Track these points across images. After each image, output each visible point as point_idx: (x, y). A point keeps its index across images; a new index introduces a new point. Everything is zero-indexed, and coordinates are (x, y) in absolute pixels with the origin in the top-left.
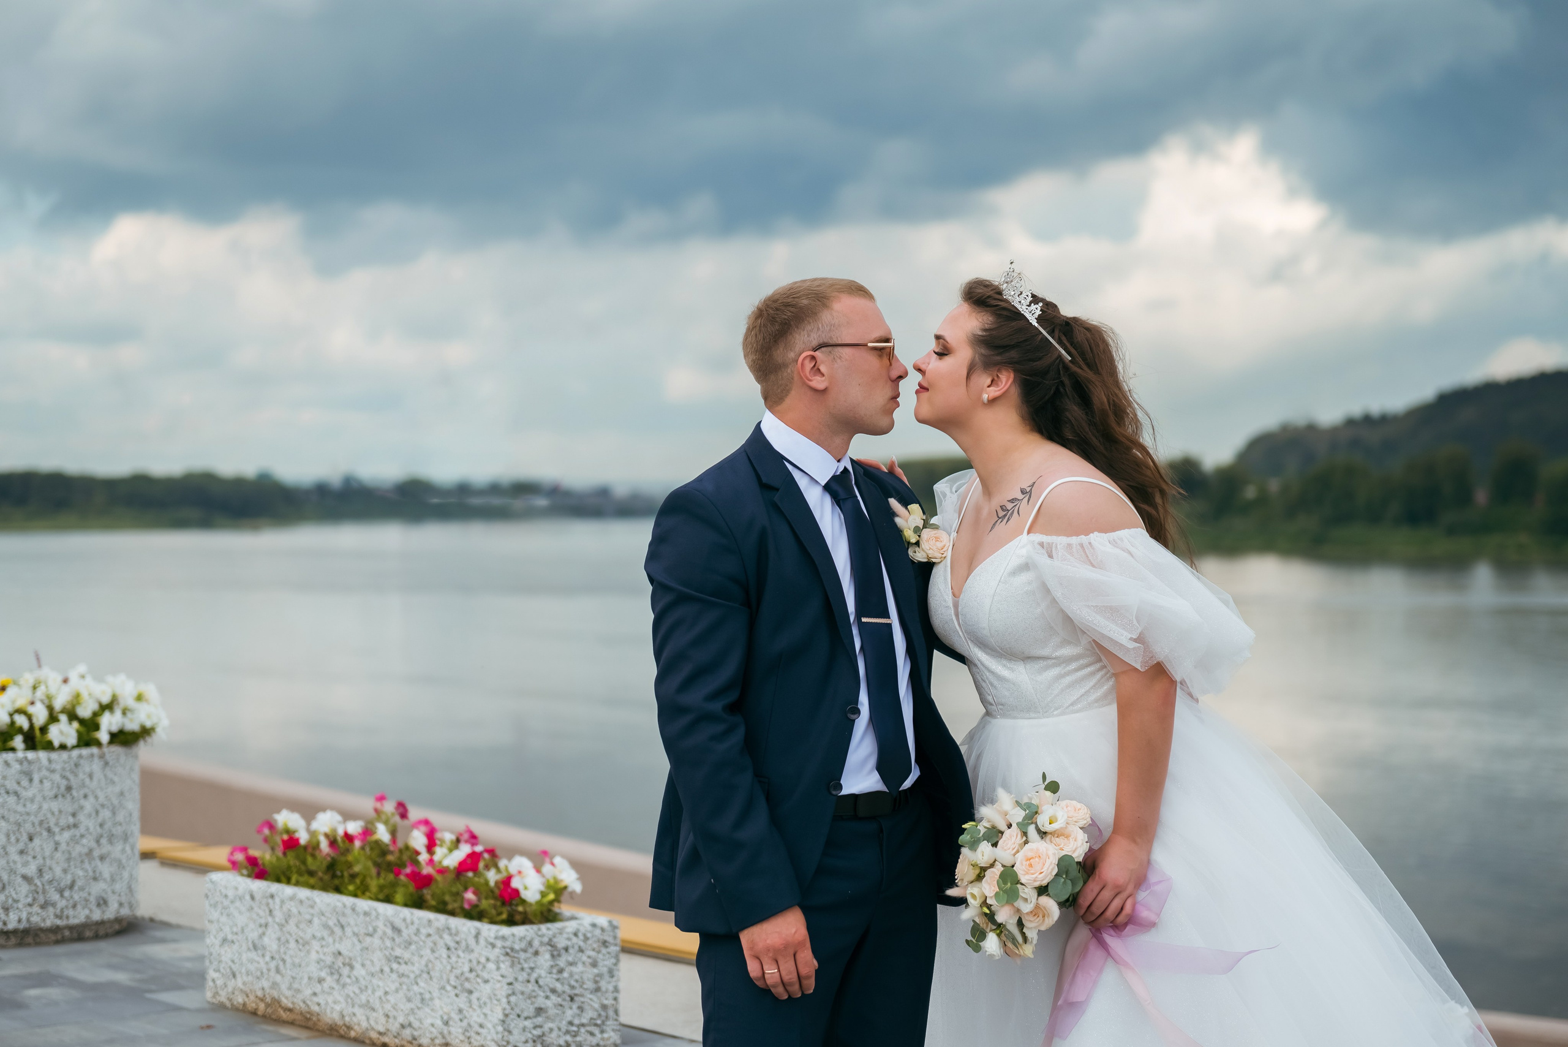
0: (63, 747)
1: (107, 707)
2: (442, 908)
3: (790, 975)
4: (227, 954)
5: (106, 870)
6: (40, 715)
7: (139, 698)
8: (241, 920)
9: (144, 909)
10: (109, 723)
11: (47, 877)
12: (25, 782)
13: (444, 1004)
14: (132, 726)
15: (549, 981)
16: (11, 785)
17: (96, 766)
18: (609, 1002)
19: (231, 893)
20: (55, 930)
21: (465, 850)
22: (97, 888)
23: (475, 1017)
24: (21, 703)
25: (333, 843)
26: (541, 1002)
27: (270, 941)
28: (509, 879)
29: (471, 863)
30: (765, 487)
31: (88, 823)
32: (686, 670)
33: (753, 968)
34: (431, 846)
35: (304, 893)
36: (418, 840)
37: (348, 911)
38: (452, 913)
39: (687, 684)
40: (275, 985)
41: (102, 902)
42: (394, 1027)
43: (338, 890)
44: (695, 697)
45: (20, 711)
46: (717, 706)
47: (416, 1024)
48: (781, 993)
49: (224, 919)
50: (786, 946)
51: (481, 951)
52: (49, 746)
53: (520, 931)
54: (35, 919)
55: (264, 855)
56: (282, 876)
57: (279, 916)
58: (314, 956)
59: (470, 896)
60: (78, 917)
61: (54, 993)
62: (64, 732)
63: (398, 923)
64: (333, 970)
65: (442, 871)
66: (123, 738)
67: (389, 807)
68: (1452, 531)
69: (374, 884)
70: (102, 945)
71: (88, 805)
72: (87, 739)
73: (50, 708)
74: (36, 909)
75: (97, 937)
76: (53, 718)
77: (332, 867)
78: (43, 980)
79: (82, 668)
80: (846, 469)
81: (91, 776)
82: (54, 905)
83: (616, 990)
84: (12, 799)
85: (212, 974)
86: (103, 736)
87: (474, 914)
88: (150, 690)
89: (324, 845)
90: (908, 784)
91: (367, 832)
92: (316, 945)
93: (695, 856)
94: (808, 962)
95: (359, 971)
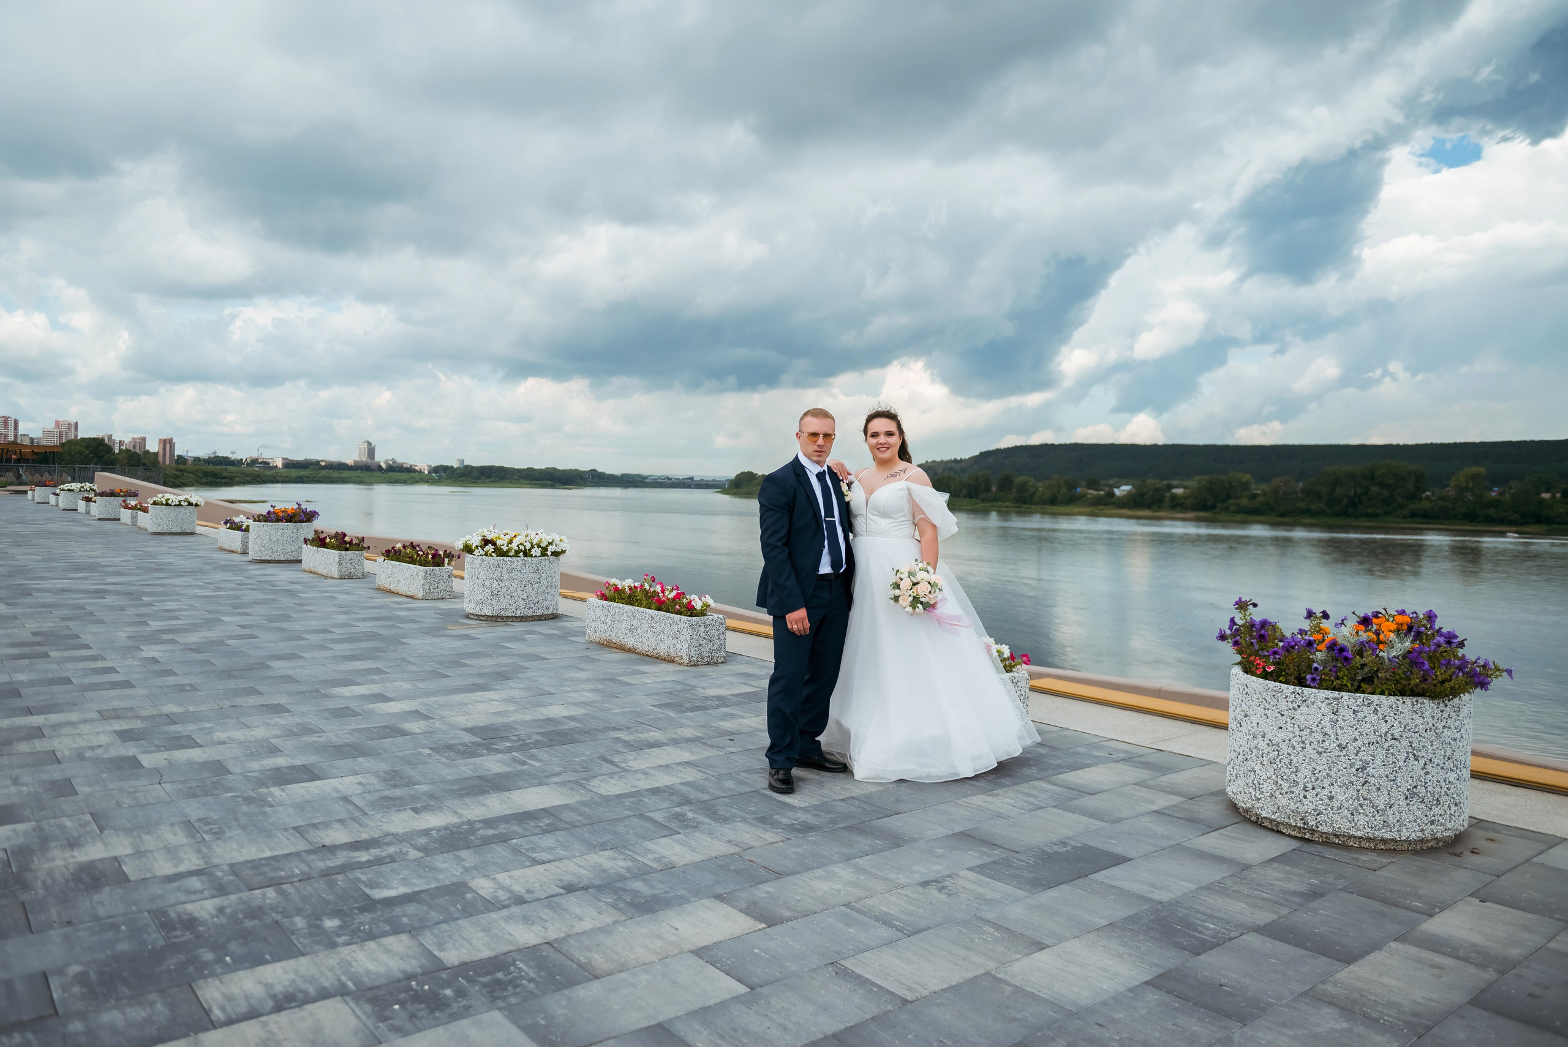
0: (536, 556)
1: (550, 544)
2: (668, 611)
3: (801, 628)
4: (594, 625)
5: (549, 597)
6: (528, 546)
7: (561, 541)
8: (599, 614)
9: (560, 612)
10: (551, 549)
11: (530, 599)
12: (523, 568)
13: (668, 642)
14: (559, 550)
15: (703, 635)
16: (519, 568)
17: (547, 563)
18: (723, 643)
19: (595, 605)
20: (532, 616)
21: (675, 593)
22: (546, 603)
23: (679, 646)
24: (522, 541)
25: (630, 589)
26: (701, 642)
27: (609, 621)
28: (691, 601)
29: (679, 596)
30: (797, 475)
31: (544, 582)
32: (770, 532)
33: (789, 625)
34: (663, 591)
35: (621, 605)
36: (658, 589)
37: (636, 611)
38: (671, 613)
39: (770, 536)
40: (610, 635)
41: (548, 608)
42: (651, 650)
43: (632, 604)
44: (773, 540)
45: (521, 544)
46: (780, 544)
47: (659, 649)
48: (798, 633)
49: (593, 613)
50: (800, 619)
51: (682, 625)
52: (531, 556)
53: (694, 618)
54: (526, 613)
55: (607, 593)
56: (613, 600)
57: (612, 613)
58: (624, 625)
59: (677, 607)
60: (540, 612)
61: (535, 636)
62: (536, 551)
63: (653, 615)
64: (630, 631)
65: (668, 599)
66: (556, 554)
67: (649, 578)
68: (983, 501)
69: (644, 603)
70: (548, 622)
71: (544, 576)
72: (544, 554)
73: (532, 543)
74: (526, 609)
75: (545, 620)
76: (532, 547)
77: (629, 597)
78: (531, 632)
79: (542, 531)
80: (824, 470)
81: (545, 566)
82: (532, 608)
83: (725, 639)
84: (519, 573)
85: (588, 631)
86: (549, 553)
87: (679, 613)
88: (564, 538)
89: (627, 589)
90: (841, 571)
91: (642, 586)
92: (624, 622)
93: (772, 591)
94: (807, 624)
95: (639, 631)
